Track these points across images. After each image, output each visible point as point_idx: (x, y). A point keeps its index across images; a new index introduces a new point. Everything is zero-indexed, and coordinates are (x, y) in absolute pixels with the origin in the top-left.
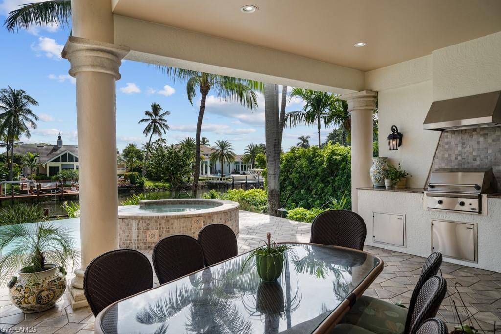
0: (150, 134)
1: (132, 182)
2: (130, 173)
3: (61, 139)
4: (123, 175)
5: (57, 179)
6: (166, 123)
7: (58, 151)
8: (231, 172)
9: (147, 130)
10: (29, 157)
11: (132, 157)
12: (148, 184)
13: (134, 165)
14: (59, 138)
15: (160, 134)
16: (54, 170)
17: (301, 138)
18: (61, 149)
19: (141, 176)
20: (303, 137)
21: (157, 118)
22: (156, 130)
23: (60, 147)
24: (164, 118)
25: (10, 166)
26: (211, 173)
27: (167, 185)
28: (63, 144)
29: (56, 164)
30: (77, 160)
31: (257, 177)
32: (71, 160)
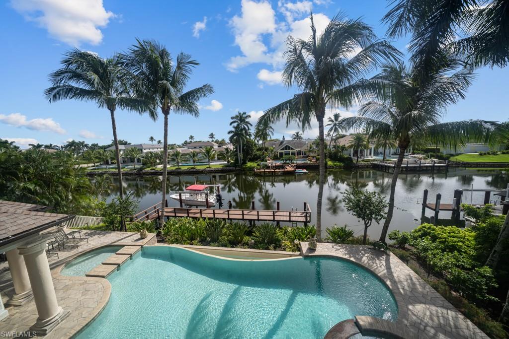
0: (332, 133)
2: (319, 157)
4: (315, 158)
5: (283, 160)
7: (283, 144)
8: (391, 153)
9: (330, 130)
10: (271, 150)
12: (330, 163)
14: (284, 137)
16: (281, 154)
18: (285, 143)
21: (337, 123)
22: (336, 129)
25: (263, 153)
26: (375, 154)
28: (285, 140)
29: (282, 151)
30: (292, 149)
31: (419, 162)
32: (289, 149)
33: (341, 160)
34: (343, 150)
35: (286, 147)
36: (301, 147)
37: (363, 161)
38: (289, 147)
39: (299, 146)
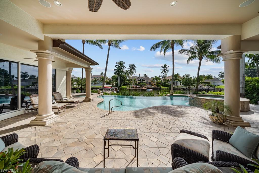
0: (163, 73)
1: (158, 87)
2: (157, 84)
4: (155, 84)
5: (140, 85)
6: (168, 70)
7: (139, 78)
10: (134, 79)
11: (158, 80)
12: (162, 87)
13: (159, 82)
14: (139, 75)
15: (166, 73)
16: (139, 83)
17: (220, 72)
18: (140, 78)
19: (160, 85)
20: (222, 72)
21: (165, 68)
22: (165, 72)
24: (167, 68)
25: (130, 82)
27: (168, 88)
29: (139, 81)
30: (144, 80)
31: (202, 87)
33: (167, 86)
34: (168, 81)
35: (141, 79)
36: (148, 80)
37: (177, 87)
38: (142, 79)
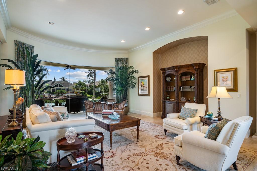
1: (83, 95)
2: (82, 92)
3: (55, 79)
4: (79, 92)
5: (56, 93)
9: (88, 76)
11: (83, 86)
13: (83, 89)
14: (55, 78)
16: (54, 90)
19: (86, 93)
22: (91, 76)
23: (55, 82)
28: (56, 80)
32: (60, 86)
35: (57, 85)
36: (68, 86)
39: (67, 85)
